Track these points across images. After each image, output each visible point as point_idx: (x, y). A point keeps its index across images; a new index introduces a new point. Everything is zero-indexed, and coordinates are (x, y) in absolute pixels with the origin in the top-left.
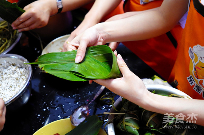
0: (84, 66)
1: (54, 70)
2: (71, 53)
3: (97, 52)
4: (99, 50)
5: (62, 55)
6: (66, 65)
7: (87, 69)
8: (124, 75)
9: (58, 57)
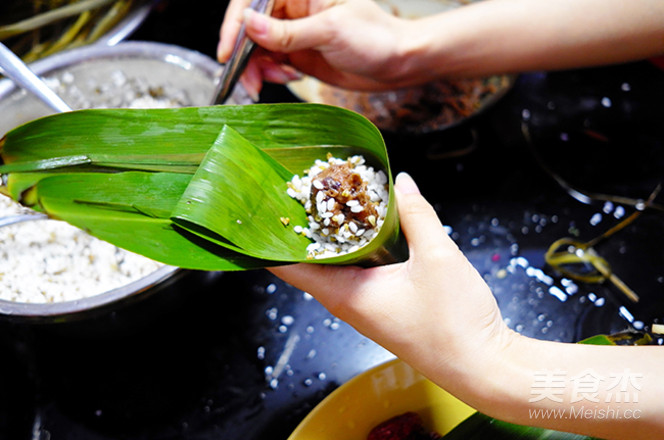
0: (240, 197)
1: (89, 204)
2: (178, 122)
3: (294, 132)
4: (306, 125)
5: (131, 124)
6: (148, 182)
7: (254, 213)
8: (415, 251)
9: (110, 136)
